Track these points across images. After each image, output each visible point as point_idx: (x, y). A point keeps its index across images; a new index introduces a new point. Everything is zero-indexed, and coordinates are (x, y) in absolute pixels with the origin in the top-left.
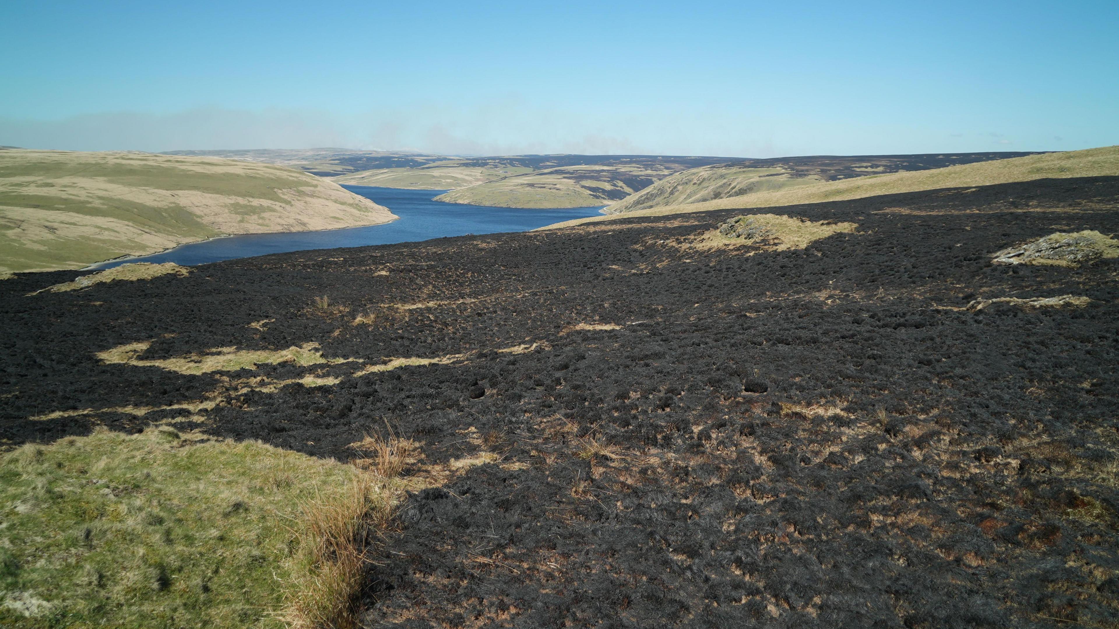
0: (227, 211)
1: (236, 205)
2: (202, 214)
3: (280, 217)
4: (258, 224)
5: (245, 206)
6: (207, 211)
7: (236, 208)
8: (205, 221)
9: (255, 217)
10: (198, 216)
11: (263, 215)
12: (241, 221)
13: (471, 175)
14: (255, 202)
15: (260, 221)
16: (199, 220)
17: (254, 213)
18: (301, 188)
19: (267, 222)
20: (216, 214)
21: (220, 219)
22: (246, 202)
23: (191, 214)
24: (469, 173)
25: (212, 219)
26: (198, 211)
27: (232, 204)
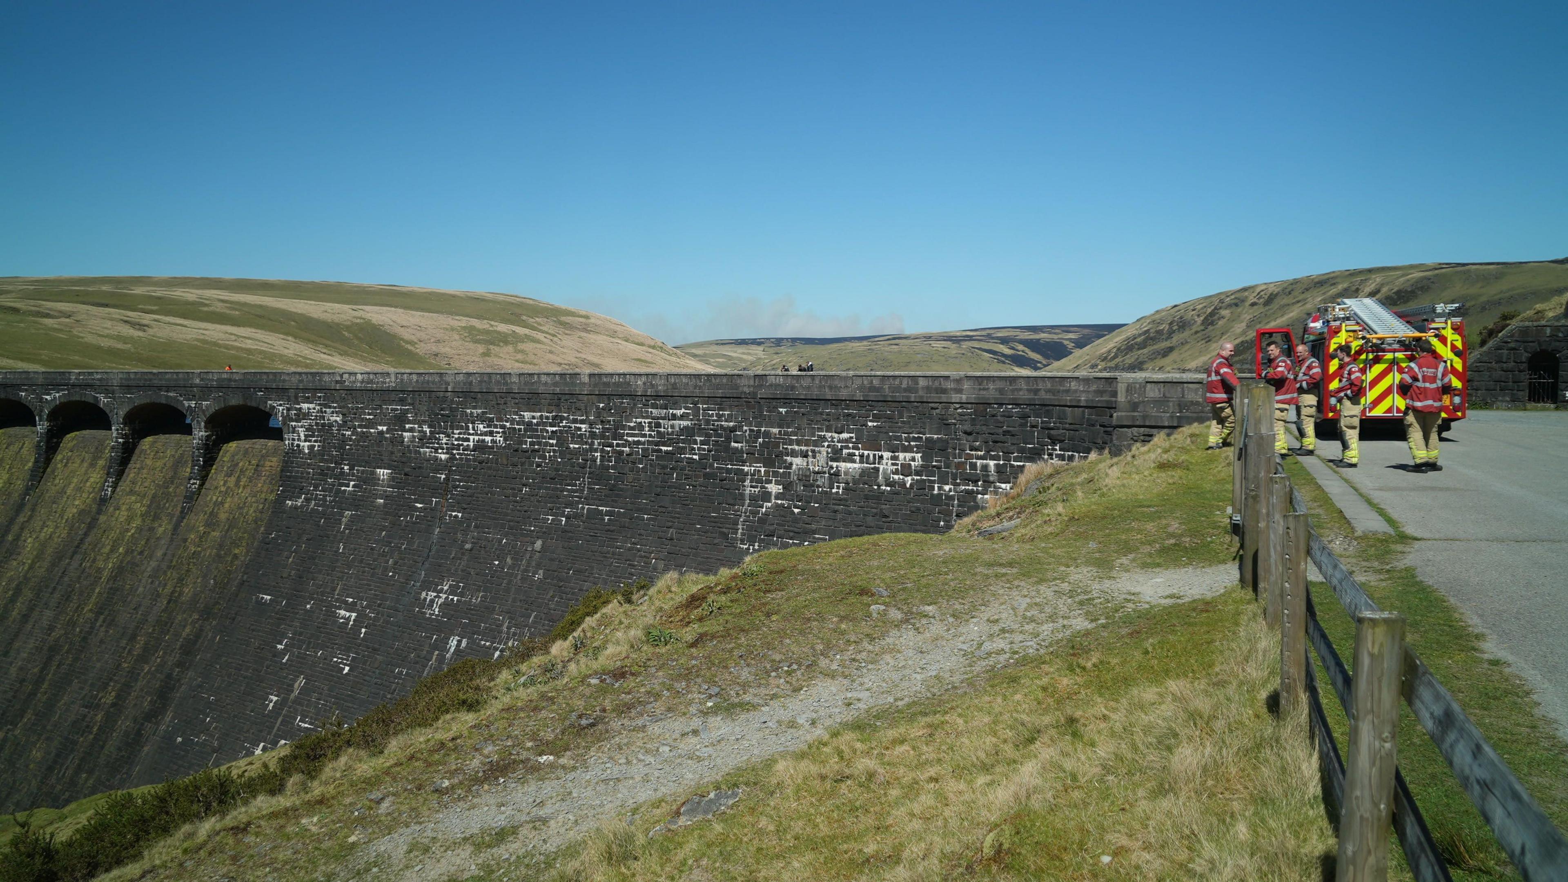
0: (457, 337)
1: (471, 329)
2: (413, 338)
3: (551, 352)
4: (517, 361)
5: (487, 332)
6: (422, 335)
7: (471, 334)
8: (421, 349)
9: (510, 348)
10: (408, 342)
11: (521, 346)
12: (486, 354)
13: (749, 354)
14: (502, 328)
15: (519, 356)
16: (409, 347)
17: (506, 343)
18: (563, 319)
19: (532, 357)
20: (438, 341)
21: (445, 350)
22: (486, 326)
23: (394, 337)
24: (746, 351)
25: (434, 348)
26: (406, 334)
27: (464, 328)
